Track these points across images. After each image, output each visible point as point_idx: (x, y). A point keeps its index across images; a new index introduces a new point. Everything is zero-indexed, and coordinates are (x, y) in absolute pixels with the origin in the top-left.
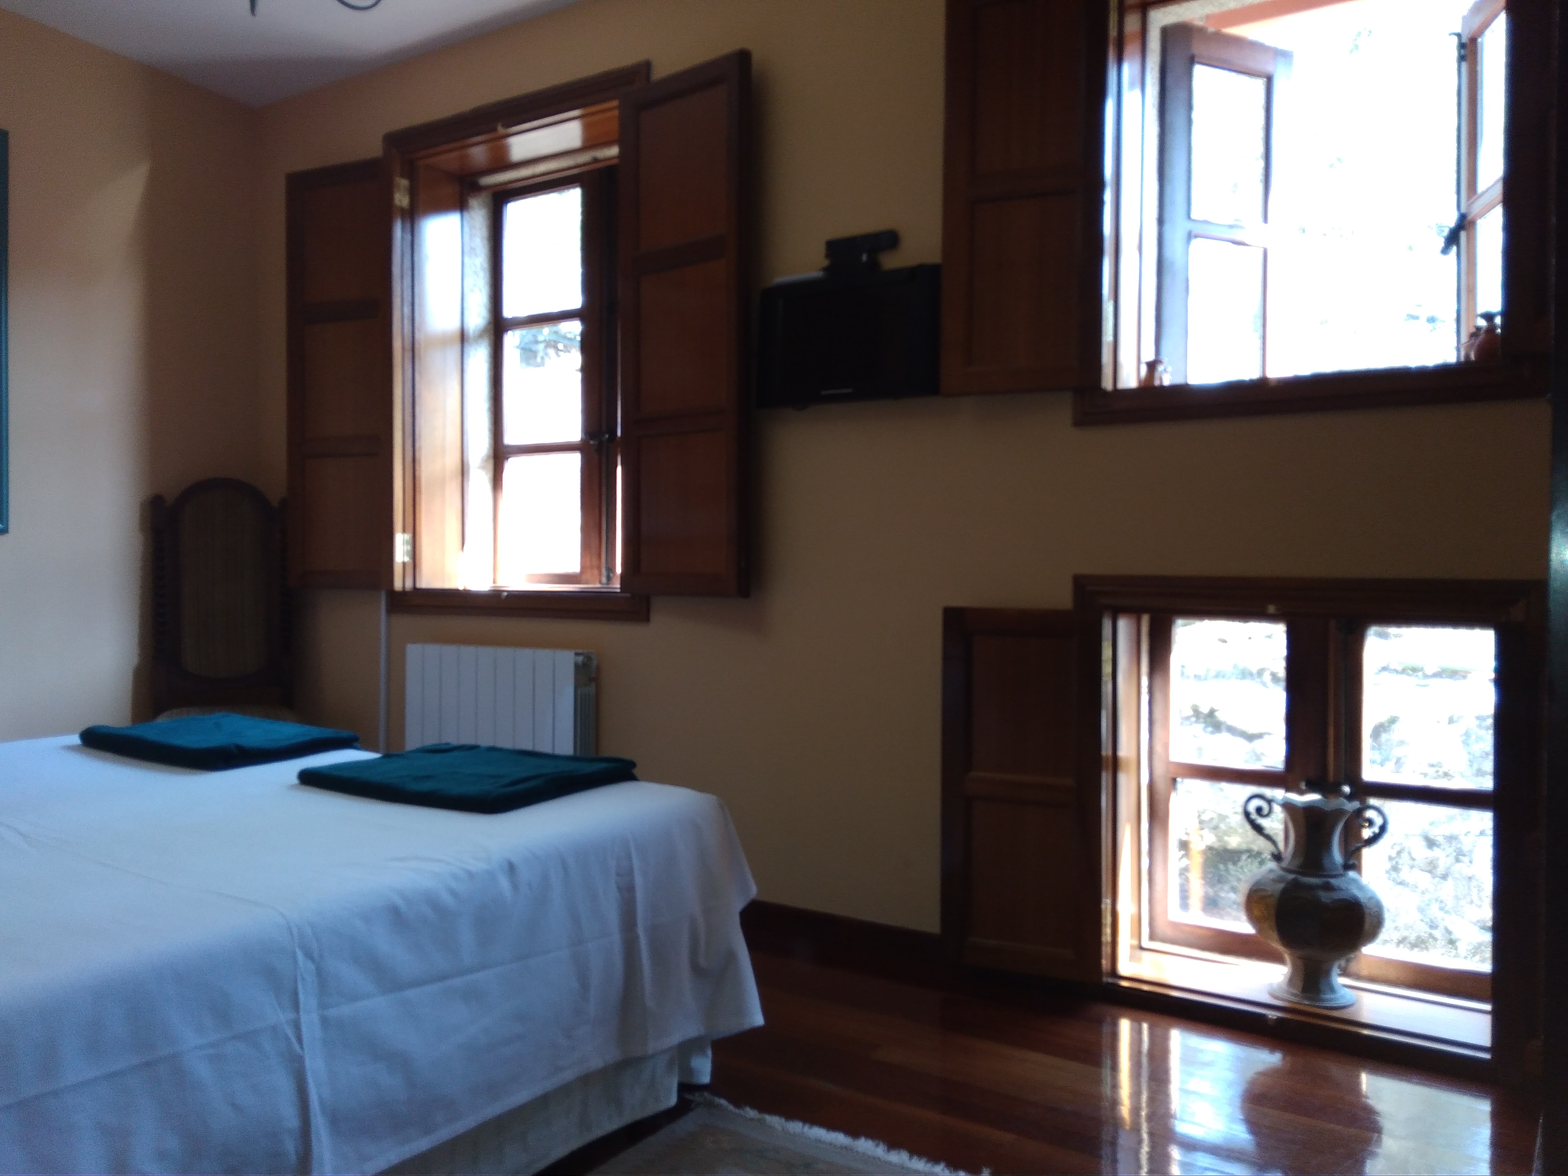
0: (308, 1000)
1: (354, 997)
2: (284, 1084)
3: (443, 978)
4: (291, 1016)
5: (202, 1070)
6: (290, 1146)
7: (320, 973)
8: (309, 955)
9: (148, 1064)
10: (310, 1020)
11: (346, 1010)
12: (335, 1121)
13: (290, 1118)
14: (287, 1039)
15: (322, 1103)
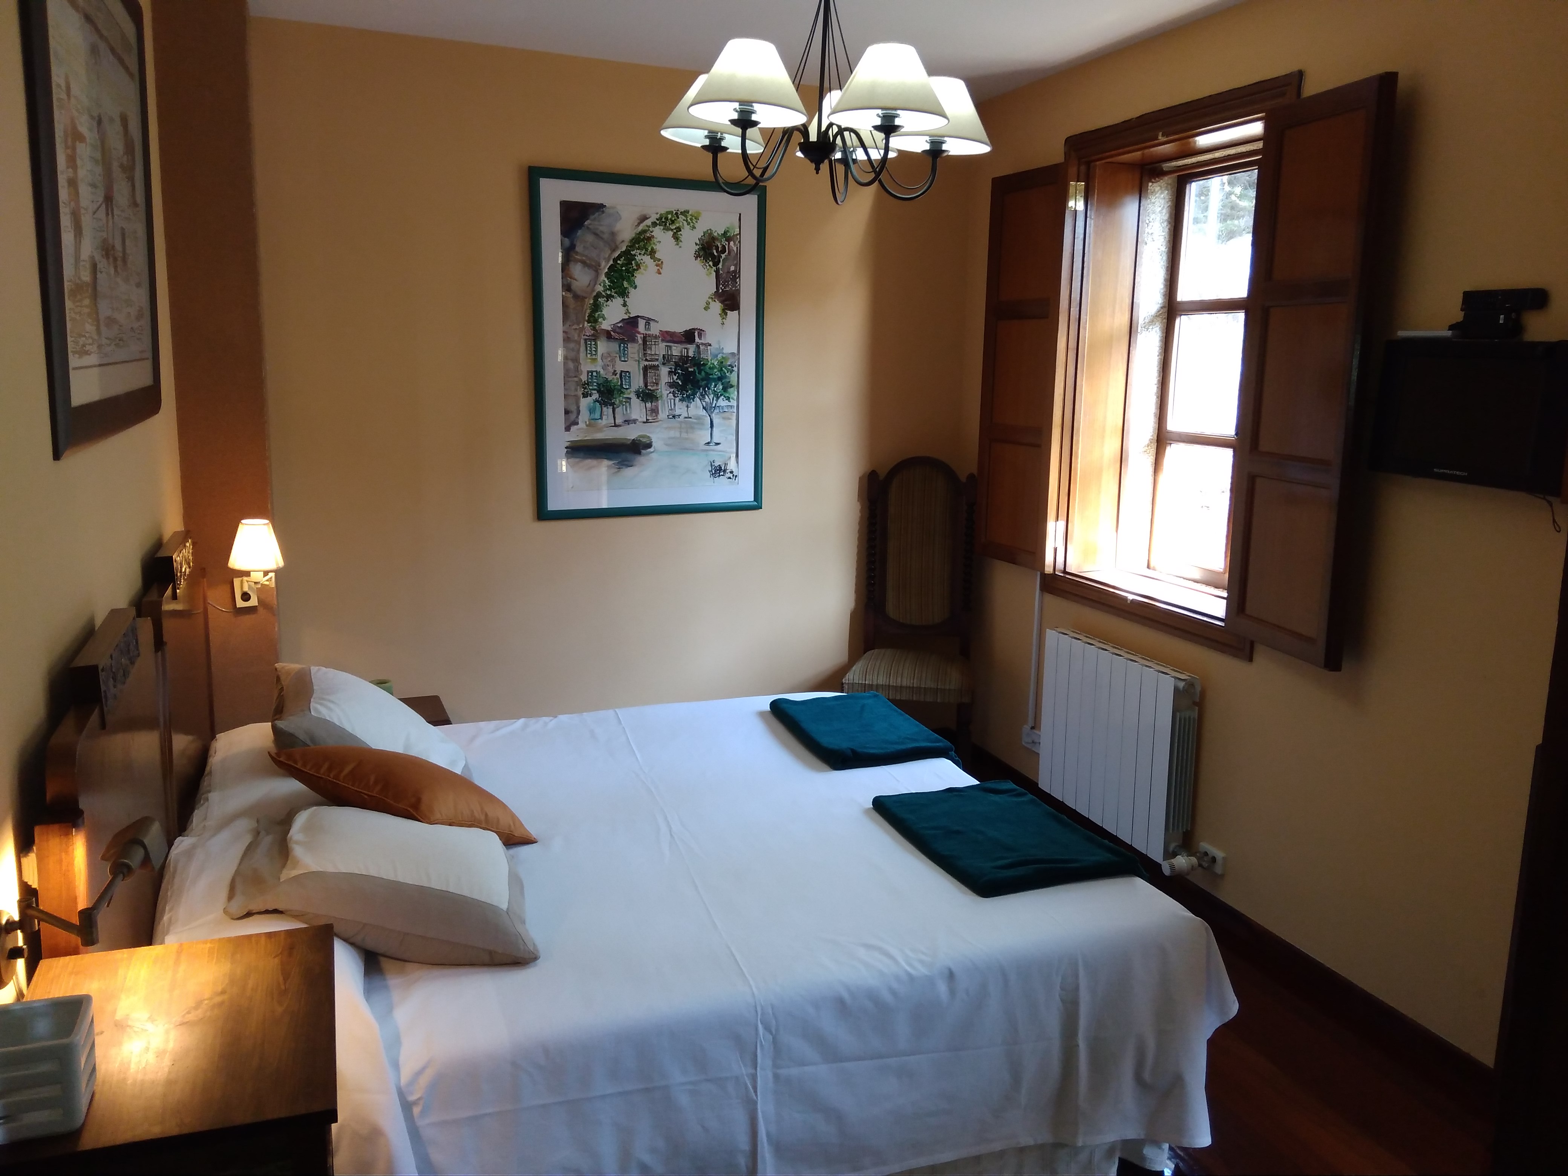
0: (764, 1061)
1: (803, 1063)
2: (740, 1116)
3: (880, 1057)
4: (751, 1071)
5: (683, 1100)
6: (742, 1162)
7: (775, 1042)
8: (767, 1028)
9: (647, 1090)
10: (765, 1076)
11: (794, 1071)
12: (779, 1149)
13: (743, 1142)
14: (746, 1087)
15: (768, 1135)
